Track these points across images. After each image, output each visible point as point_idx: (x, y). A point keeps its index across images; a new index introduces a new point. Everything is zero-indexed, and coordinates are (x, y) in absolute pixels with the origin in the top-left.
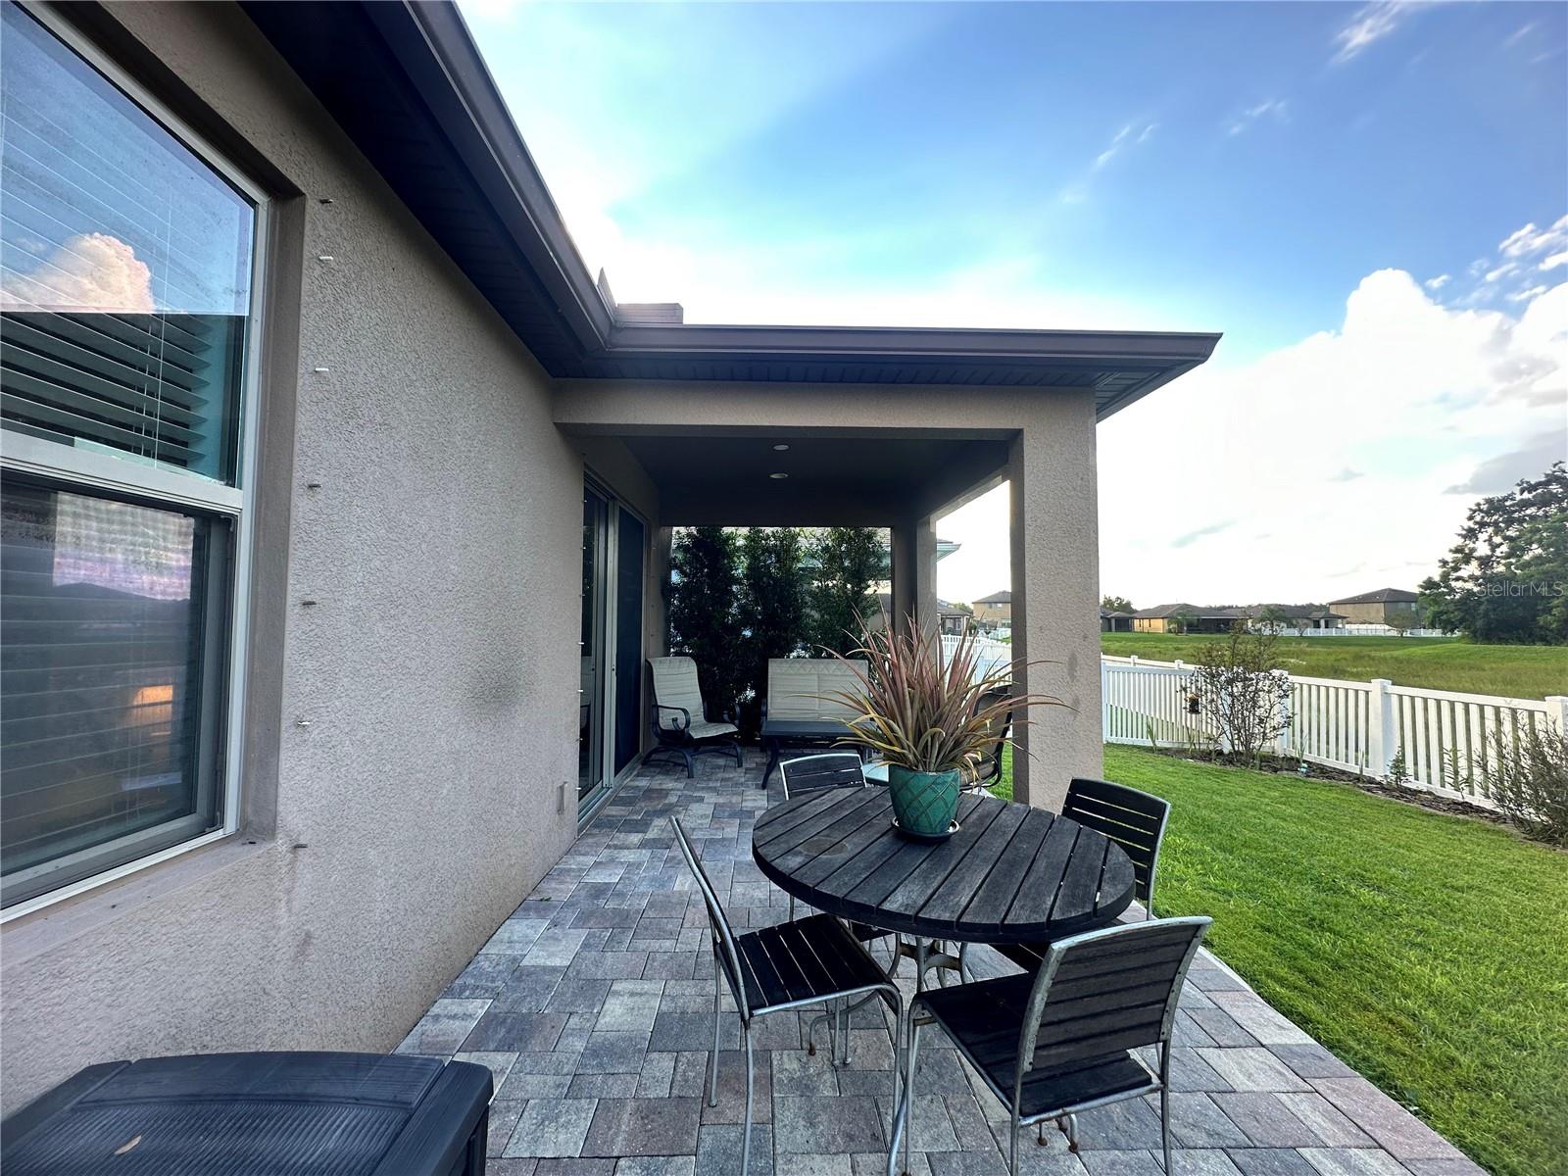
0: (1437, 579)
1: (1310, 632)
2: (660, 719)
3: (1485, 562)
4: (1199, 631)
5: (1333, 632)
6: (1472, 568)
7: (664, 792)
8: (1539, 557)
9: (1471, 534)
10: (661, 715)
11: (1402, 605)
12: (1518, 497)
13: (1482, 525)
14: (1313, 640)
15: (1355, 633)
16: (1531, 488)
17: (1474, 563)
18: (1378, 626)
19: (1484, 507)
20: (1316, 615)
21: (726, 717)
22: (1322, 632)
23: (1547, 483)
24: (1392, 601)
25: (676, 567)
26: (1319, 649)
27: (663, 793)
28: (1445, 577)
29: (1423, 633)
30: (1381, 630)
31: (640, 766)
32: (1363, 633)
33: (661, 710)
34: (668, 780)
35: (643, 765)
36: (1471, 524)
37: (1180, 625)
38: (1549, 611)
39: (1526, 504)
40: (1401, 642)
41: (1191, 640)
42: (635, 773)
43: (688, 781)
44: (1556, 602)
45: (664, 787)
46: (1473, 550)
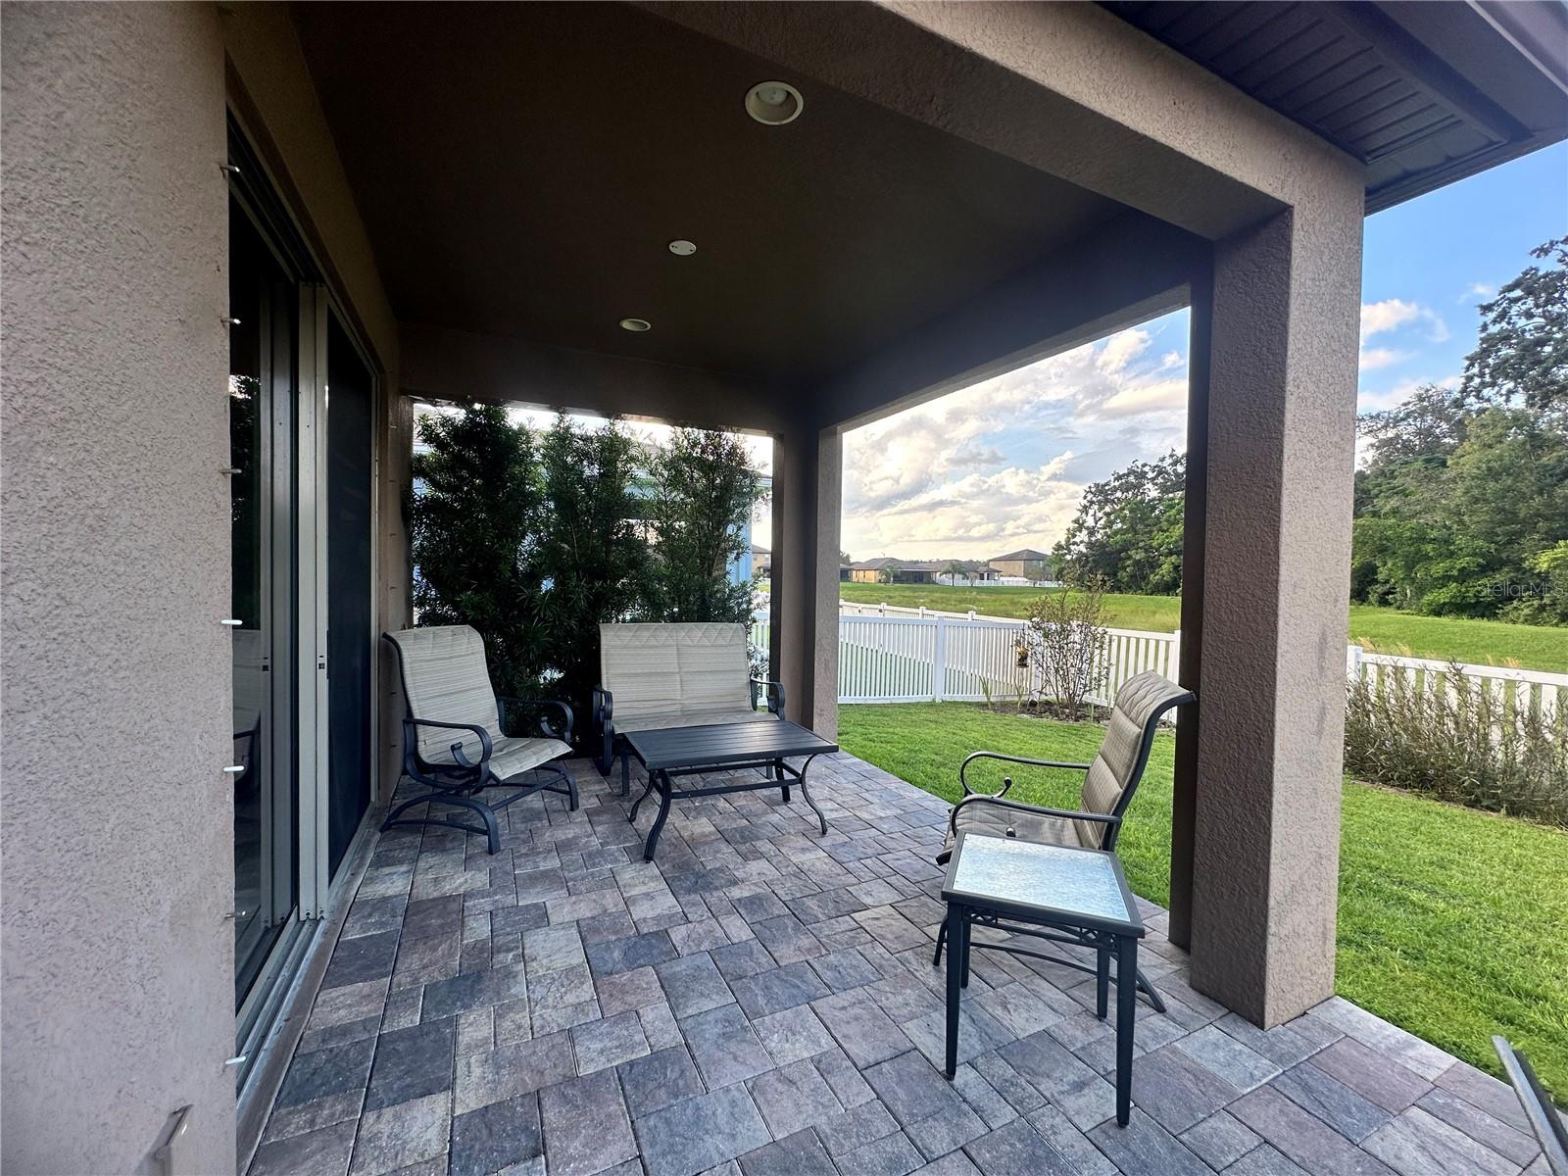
0: (1063, 543)
1: (977, 583)
2: (421, 745)
3: (1092, 532)
4: (902, 582)
5: (992, 583)
6: (1083, 536)
7: (454, 906)
8: (1121, 529)
9: (1085, 510)
10: (421, 737)
11: (1035, 562)
12: (1112, 484)
13: (1092, 503)
14: (980, 590)
15: (1006, 584)
16: (1119, 478)
17: (1085, 532)
18: (1020, 579)
19: (1093, 490)
20: (982, 569)
21: (545, 727)
22: (986, 583)
23: (1128, 475)
24: (1031, 557)
25: (421, 473)
26: (984, 596)
27: (451, 910)
28: (1068, 540)
29: (1047, 584)
30: (1021, 581)
31: (378, 836)
32: (1011, 584)
33: (421, 729)
34: (449, 870)
35: (381, 831)
36: (1085, 502)
37: (888, 575)
38: (1124, 568)
39: (1115, 489)
40: (1033, 591)
41: (896, 589)
42: (371, 855)
43: (492, 862)
44: (1129, 562)
45: (448, 888)
46: (1084, 522)
